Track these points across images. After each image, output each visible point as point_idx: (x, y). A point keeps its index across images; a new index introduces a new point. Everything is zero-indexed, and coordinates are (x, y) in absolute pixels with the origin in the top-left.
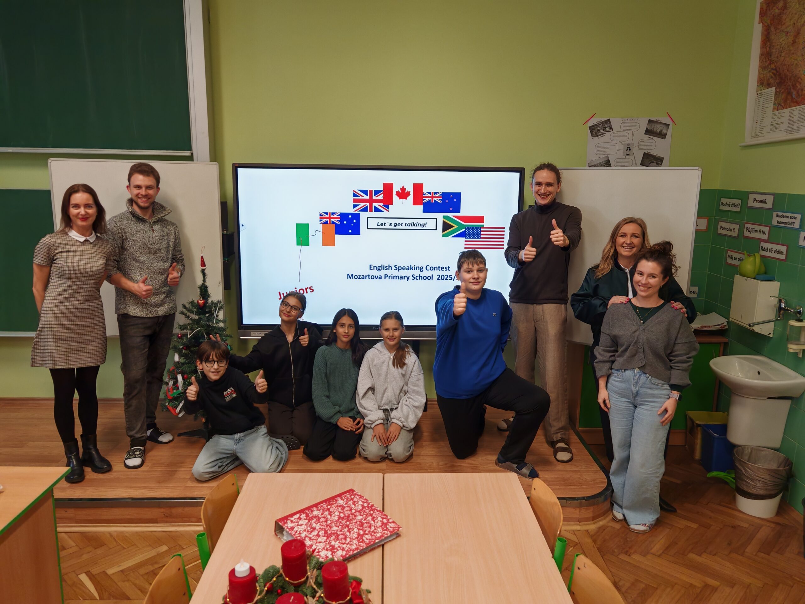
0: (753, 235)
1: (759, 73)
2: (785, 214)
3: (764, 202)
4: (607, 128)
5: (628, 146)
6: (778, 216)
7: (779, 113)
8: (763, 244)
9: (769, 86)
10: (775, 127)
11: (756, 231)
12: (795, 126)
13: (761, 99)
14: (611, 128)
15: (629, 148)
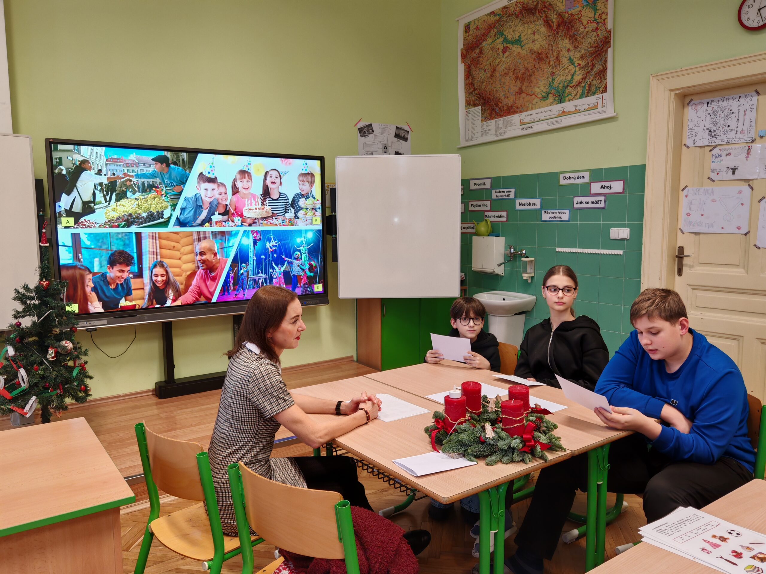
0: (477, 208)
1: (466, 97)
2: (501, 190)
3: (484, 184)
4: (370, 131)
5: (385, 146)
6: (496, 192)
7: (487, 123)
8: (486, 214)
9: (475, 105)
10: (484, 133)
11: (480, 206)
12: (501, 131)
13: (470, 115)
14: (373, 131)
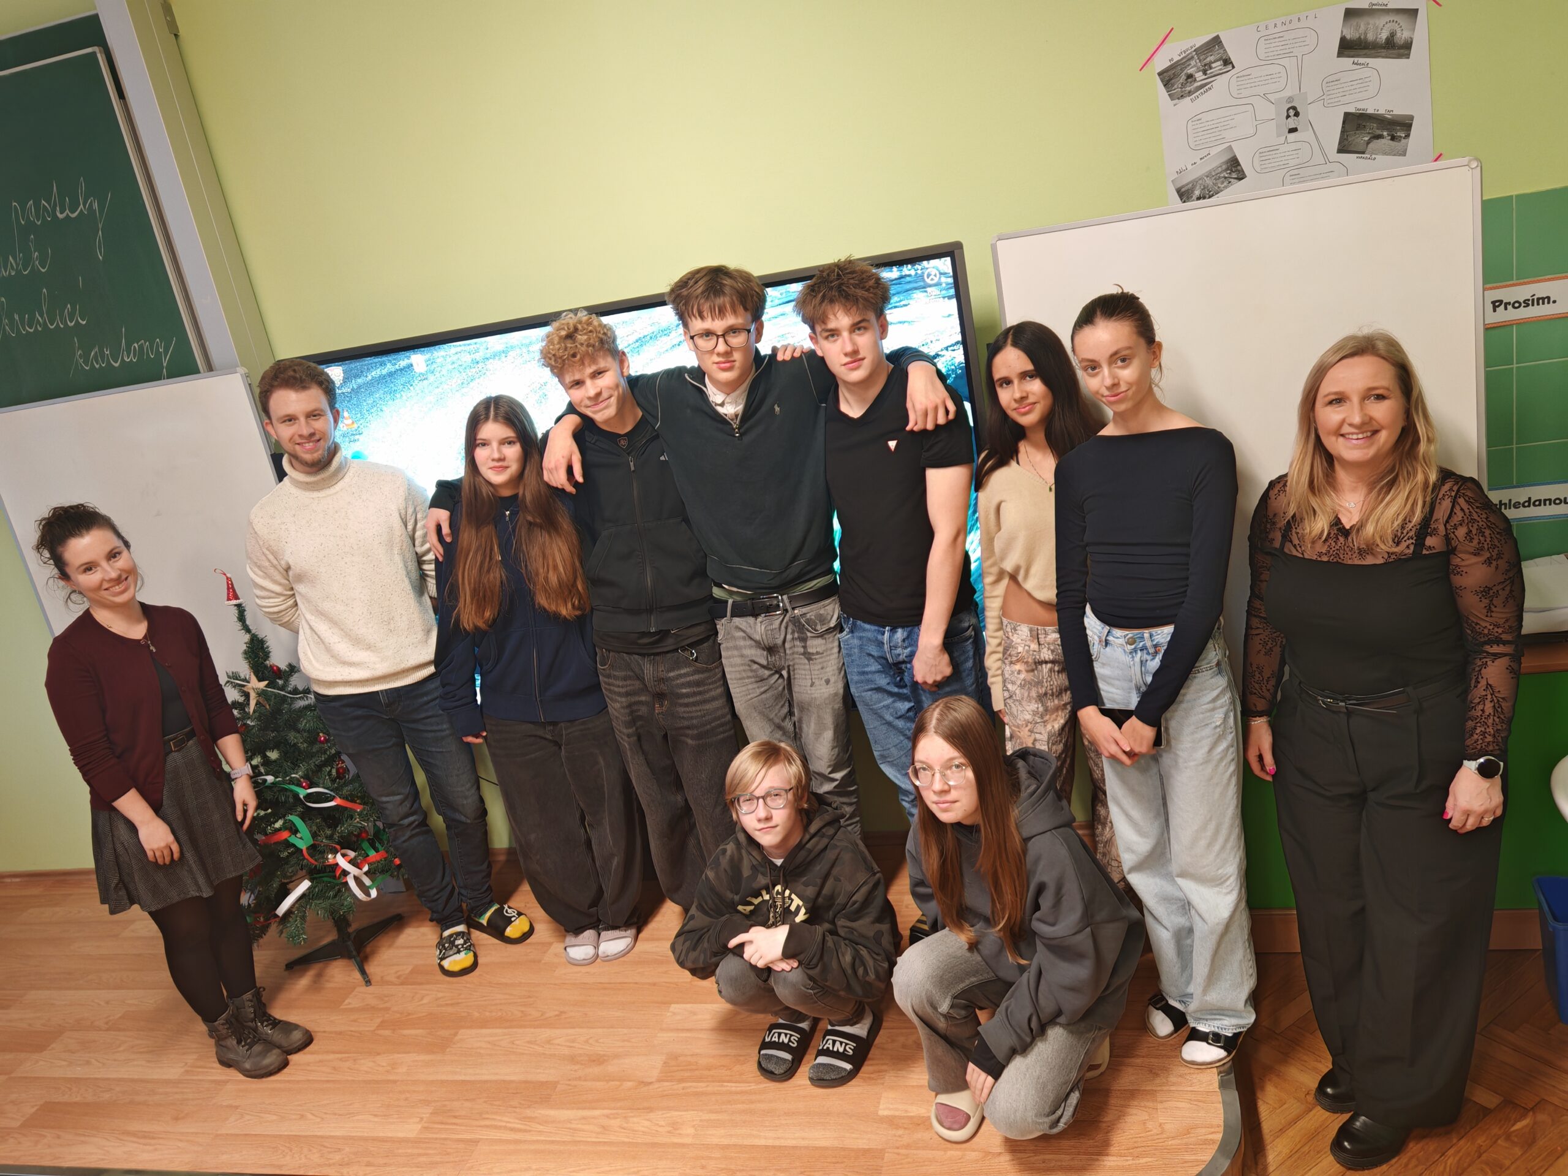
4: (1213, 65)
5: (1290, 105)
14: (1227, 62)
15: (1294, 108)
